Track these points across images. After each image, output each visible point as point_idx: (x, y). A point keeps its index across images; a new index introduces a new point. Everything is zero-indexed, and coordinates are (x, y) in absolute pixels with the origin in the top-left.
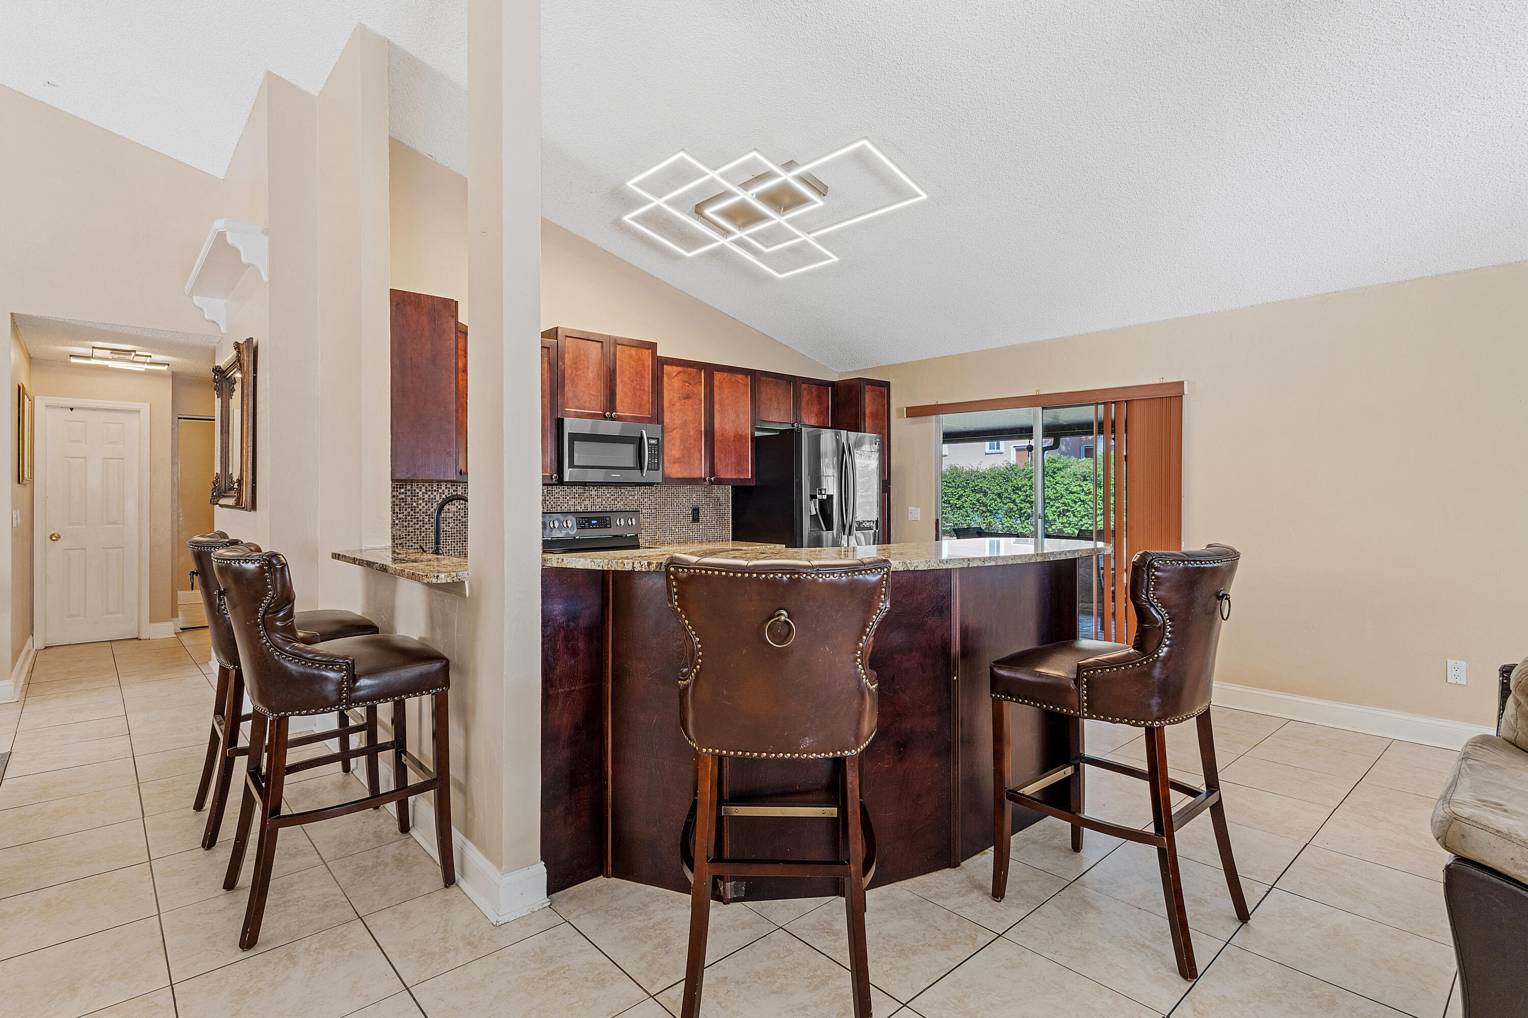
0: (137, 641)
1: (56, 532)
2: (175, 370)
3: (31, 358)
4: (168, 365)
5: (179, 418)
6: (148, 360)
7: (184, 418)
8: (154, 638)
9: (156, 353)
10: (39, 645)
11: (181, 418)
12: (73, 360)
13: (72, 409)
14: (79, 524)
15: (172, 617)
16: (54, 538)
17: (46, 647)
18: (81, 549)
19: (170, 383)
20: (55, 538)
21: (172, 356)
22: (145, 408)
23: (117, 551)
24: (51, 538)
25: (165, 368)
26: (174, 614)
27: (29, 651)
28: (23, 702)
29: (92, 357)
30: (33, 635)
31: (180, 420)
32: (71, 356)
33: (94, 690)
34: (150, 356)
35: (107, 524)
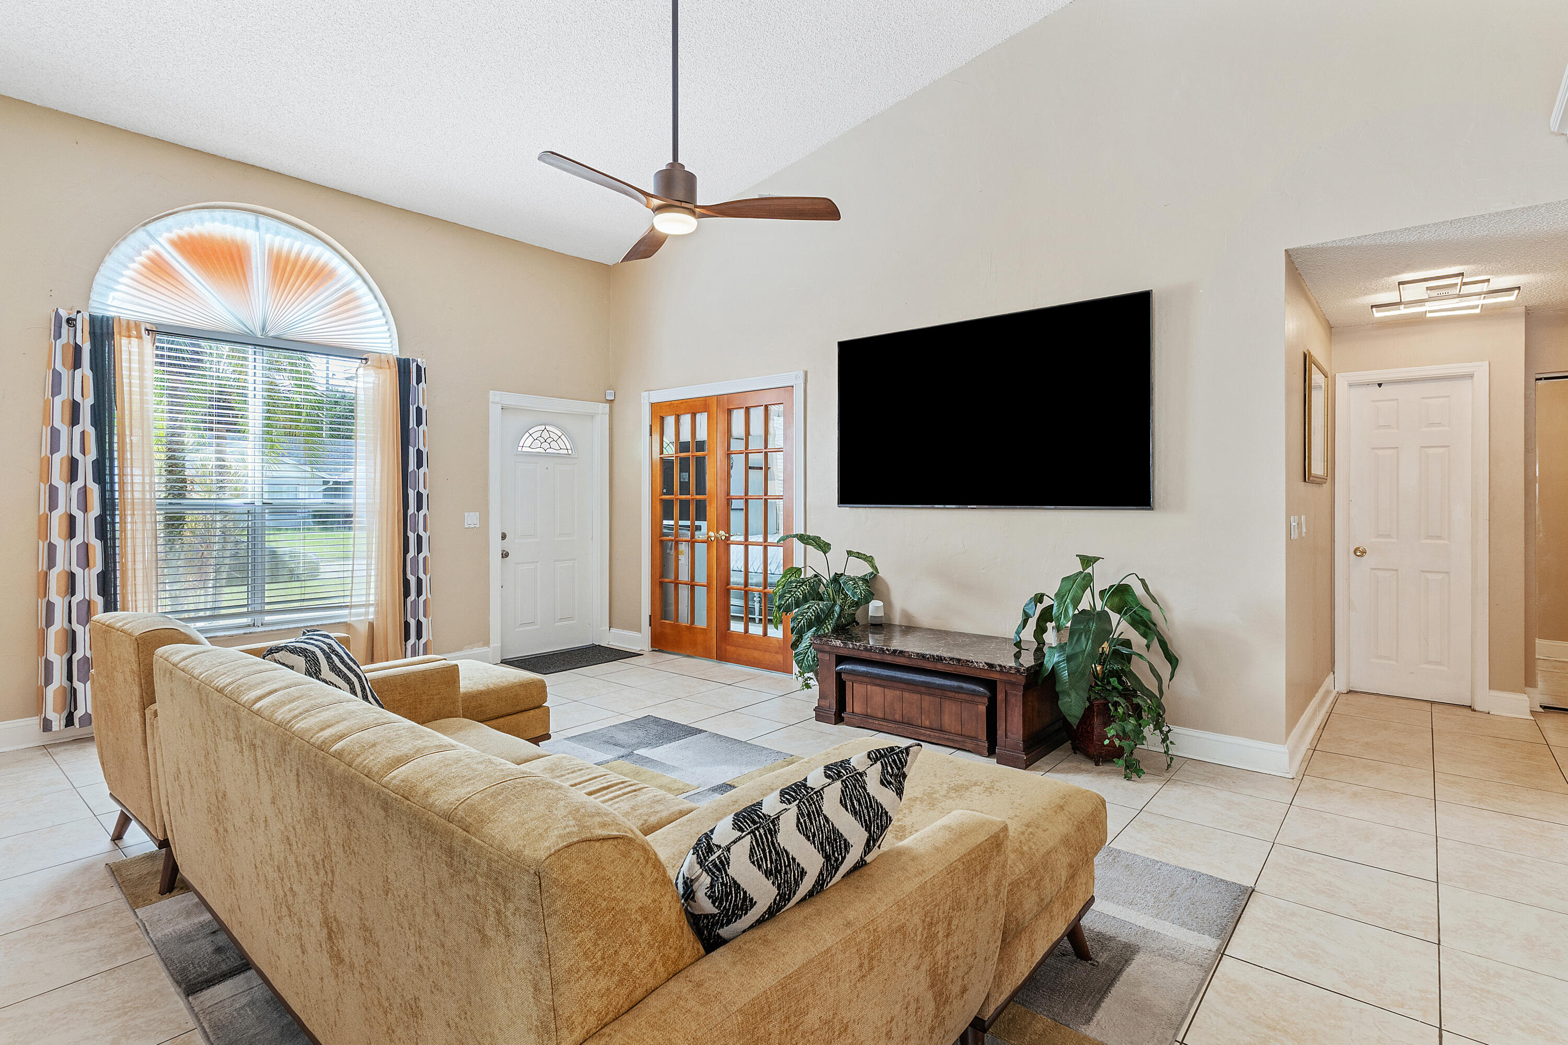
0: (1469, 711)
1: (1363, 546)
2: (1532, 302)
3: (1331, 328)
4: (1519, 288)
5: (1537, 379)
6: (1484, 287)
7: (1546, 379)
8: (1496, 713)
9: (1496, 273)
10: (1341, 687)
11: (1541, 379)
12: (1378, 314)
13: (1380, 385)
14: (1389, 536)
15: (1527, 685)
16: (1358, 554)
17: (1350, 692)
18: (1393, 570)
19: (1521, 326)
20: (1360, 552)
21: (1525, 272)
22: (1481, 370)
23: (1440, 576)
24: (1355, 553)
25: (1512, 297)
26: (1530, 681)
27: (1328, 692)
28: (1299, 782)
29: (1400, 303)
30: (1334, 672)
31: (1539, 382)
32: (1372, 307)
33: (1395, 795)
34: (1488, 280)
35: (1425, 539)
